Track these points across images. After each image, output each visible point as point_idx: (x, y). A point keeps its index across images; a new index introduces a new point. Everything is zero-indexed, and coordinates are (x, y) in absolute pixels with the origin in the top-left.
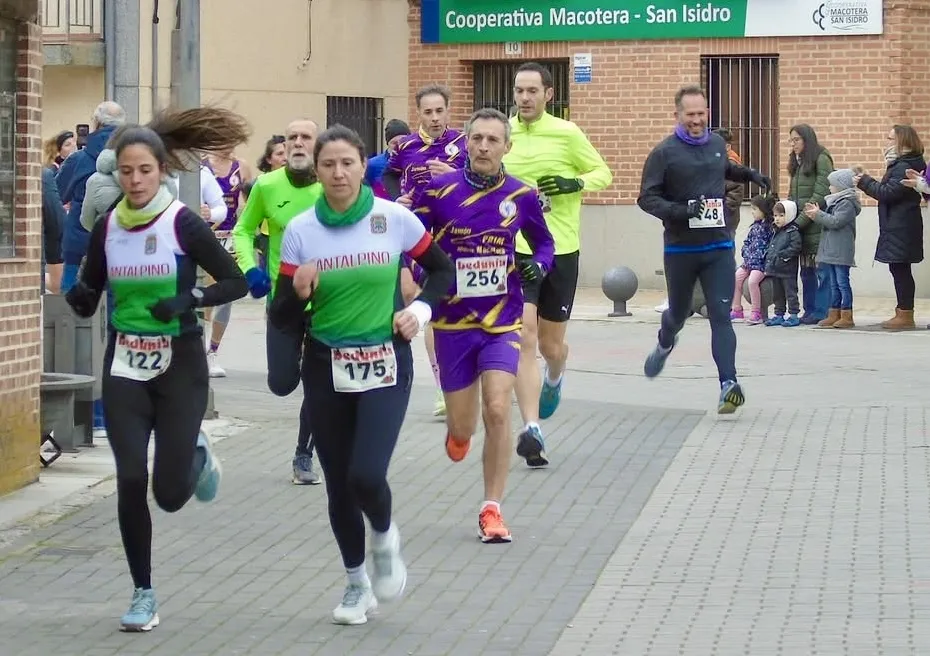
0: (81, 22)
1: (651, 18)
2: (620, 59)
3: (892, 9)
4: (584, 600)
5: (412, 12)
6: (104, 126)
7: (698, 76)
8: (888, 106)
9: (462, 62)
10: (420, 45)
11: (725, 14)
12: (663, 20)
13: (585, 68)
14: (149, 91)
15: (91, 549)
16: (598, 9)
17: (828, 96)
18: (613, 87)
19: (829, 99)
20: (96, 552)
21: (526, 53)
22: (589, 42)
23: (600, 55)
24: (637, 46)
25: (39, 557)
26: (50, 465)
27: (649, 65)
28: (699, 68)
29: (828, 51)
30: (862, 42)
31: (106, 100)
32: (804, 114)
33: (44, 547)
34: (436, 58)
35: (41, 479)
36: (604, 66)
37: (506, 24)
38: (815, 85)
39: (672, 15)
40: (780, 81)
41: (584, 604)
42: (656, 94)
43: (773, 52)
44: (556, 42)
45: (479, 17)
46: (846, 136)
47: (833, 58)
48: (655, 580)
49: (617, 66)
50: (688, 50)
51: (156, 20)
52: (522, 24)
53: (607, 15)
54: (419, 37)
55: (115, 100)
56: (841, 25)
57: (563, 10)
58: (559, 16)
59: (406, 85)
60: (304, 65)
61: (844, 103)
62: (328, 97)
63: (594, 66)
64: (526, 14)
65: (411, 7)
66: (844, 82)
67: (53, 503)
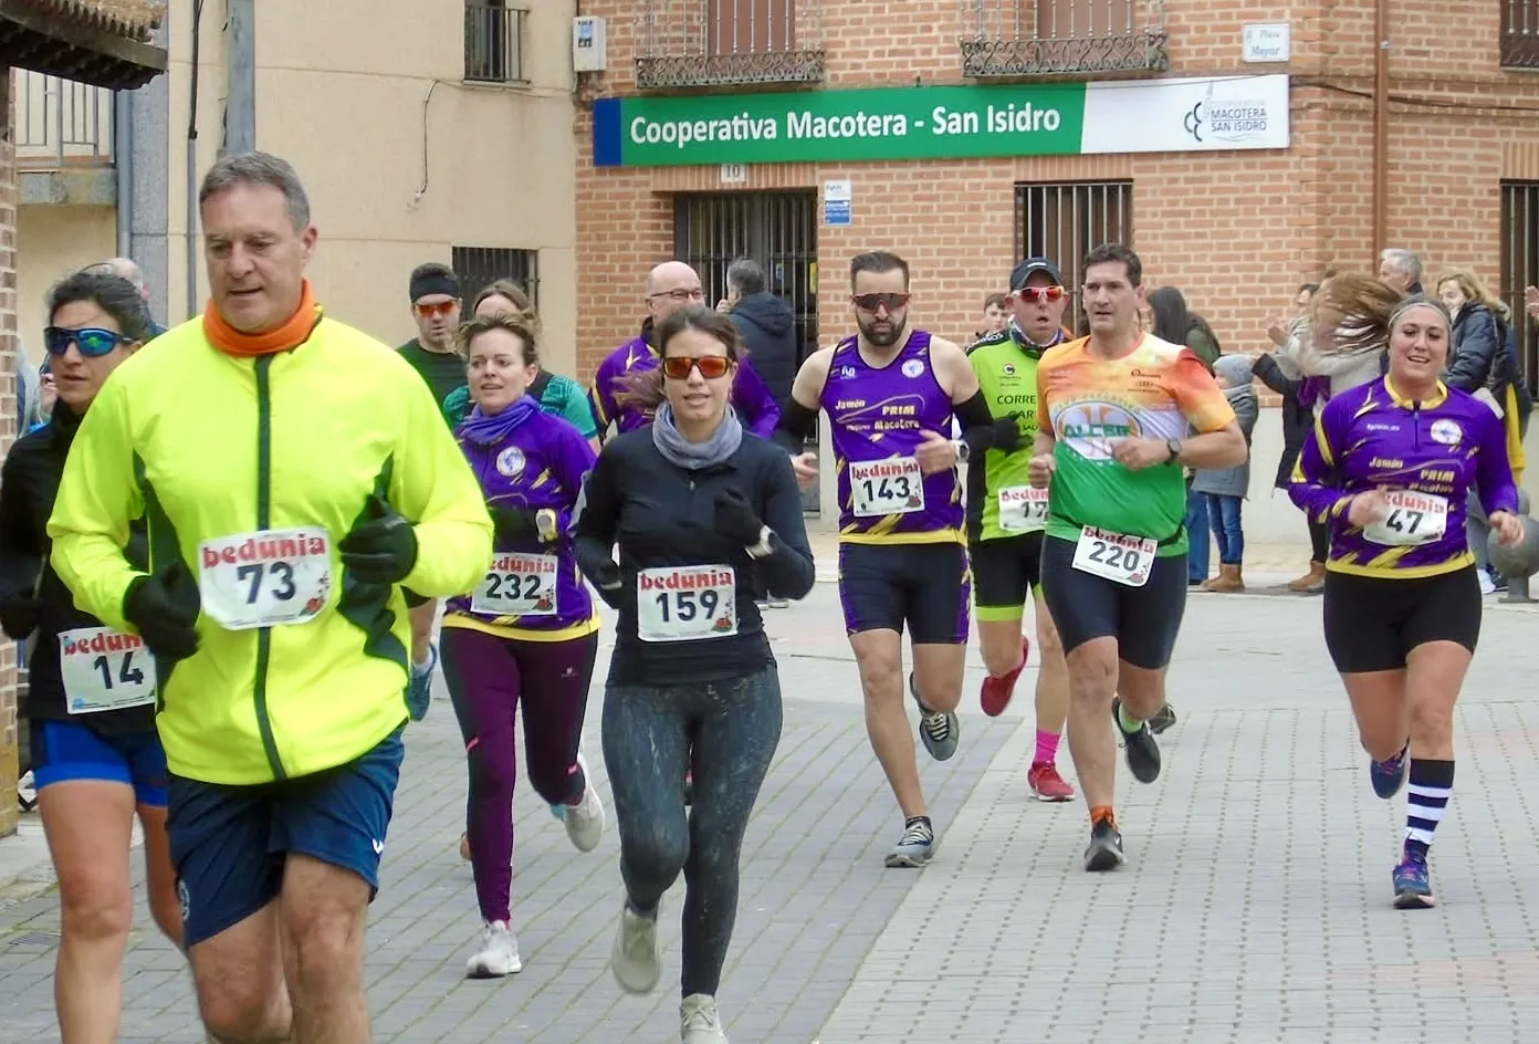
0: (79, 138)
1: (939, 126)
2: (894, 188)
3: (1302, 109)
4: (837, 1002)
5: (582, 118)
7: (1011, 213)
8: (1298, 256)
9: (656, 194)
10: (593, 169)
11: (1052, 119)
12: (958, 130)
13: (841, 202)
14: (183, 241)
16: (861, 114)
17: (1208, 241)
18: (882, 231)
19: (1210, 247)
21: (751, 179)
22: (849, 163)
23: (863, 183)
24: (919, 169)
25: (16, 949)
27: (936, 198)
28: (1012, 202)
29: (1207, 173)
30: (1258, 160)
31: (118, 256)
32: (1172, 270)
33: (23, 933)
34: (617, 189)
35: (19, 829)
36: (869, 199)
37: (722, 138)
38: (1188, 225)
39: (971, 120)
40: (1136, 221)
41: (837, 1010)
42: (948, 241)
43: (1124, 176)
44: (797, 164)
45: (681, 126)
46: (1235, 302)
47: (1216, 184)
48: (943, 973)
49: (889, 199)
50: (996, 174)
51: (193, 134)
52: (746, 137)
53: (874, 122)
54: (591, 157)
55: (131, 257)
56: (1225, 134)
57: (807, 116)
58: (801, 125)
59: (573, 229)
60: (417, 200)
61: (1231, 252)
62: (455, 249)
63: (854, 200)
64: (752, 122)
65: (578, 111)
66: (1232, 220)
67: (38, 867)
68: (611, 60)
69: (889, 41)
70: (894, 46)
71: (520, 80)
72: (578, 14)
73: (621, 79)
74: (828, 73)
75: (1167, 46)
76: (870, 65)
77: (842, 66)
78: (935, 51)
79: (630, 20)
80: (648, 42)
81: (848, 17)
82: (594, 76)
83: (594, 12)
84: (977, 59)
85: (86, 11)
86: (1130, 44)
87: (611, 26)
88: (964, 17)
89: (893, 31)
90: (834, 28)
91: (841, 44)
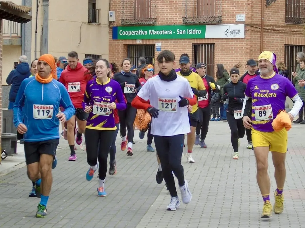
0: (14, 32)
1: (178, 33)
2: (169, 44)
3: (247, 31)
4: (156, 198)
6: (22, 62)
7: (192, 49)
8: (246, 58)
9: (124, 45)
10: (112, 40)
11: (199, 32)
12: (182, 33)
13: (159, 47)
14: (34, 52)
15: (15, 183)
16: (163, 30)
17: (229, 55)
19: (229, 56)
20: (17, 184)
21: (142, 42)
22: (161, 40)
23: (163, 43)
24: (174, 41)
26: (4, 159)
27: (177, 46)
28: (192, 47)
29: (229, 42)
30: (238, 40)
31: (22, 55)
32: (222, 61)
33: (2, 183)
34: (117, 44)
35: (1, 163)
36: (165, 46)
37: (137, 34)
38: (225, 52)
39: (184, 32)
40: (215, 51)
41: (156, 200)
43: (213, 43)
44: (151, 39)
45: (129, 32)
47: (230, 45)
49: (169, 46)
50: (189, 42)
51: (36, 32)
52: (141, 34)
53: (166, 32)
54: (112, 38)
56: (232, 35)
57: (153, 30)
58: (152, 32)
59: (108, 51)
60: (79, 45)
61: (233, 57)
62: (85, 54)
63: (162, 46)
64: (142, 31)
65: (109, 29)
66: (233, 51)
67: (5, 170)
68: (116, 19)
69: (169, 17)
70: (170, 17)
71: (99, 23)
72: (110, 10)
73: (118, 23)
74: (157, 22)
75: (222, 18)
76: (165, 21)
77: (160, 21)
78: (177, 18)
79: (120, 12)
80: (123, 16)
81: (161, 12)
82: (113, 22)
83: (113, 10)
84: (185, 20)
85: (16, 8)
86: (215, 18)
87: (116, 13)
88: (183, 12)
89: (169, 15)
90: (158, 14)
91: (160, 17)
